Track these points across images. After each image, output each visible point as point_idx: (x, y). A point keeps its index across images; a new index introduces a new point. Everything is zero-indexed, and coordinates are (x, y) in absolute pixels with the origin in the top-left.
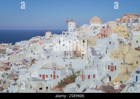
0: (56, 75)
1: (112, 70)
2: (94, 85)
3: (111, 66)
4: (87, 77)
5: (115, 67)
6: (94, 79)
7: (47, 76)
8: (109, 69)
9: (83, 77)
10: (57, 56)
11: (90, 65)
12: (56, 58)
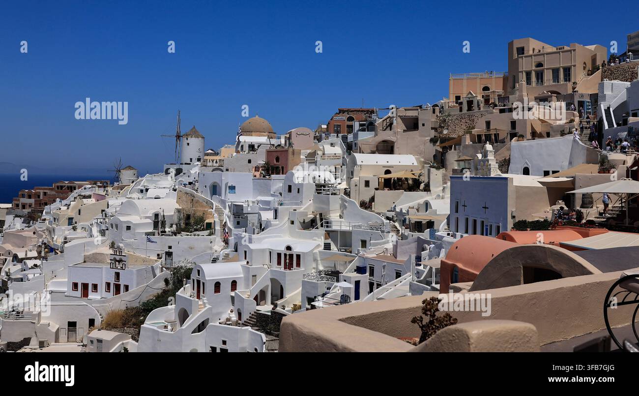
0: (122, 283)
1: (289, 266)
2: (232, 312)
3: (285, 255)
4: (210, 288)
5: (298, 256)
6: (233, 294)
7: (95, 287)
8: (279, 263)
9: (199, 287)
10: (128, 228)
11: (227, 255)
12: (125, 234)
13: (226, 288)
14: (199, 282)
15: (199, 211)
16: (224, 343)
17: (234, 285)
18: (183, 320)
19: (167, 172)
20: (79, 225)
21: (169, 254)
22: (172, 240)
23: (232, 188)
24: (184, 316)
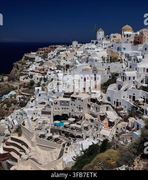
2: (134, 86)
6: (134, 80)
9: (124, 78)
10: (96, 61)
11: (128, 69)
12: (95, 62)
13: (132, 78)
14: (124, 77)
15: (115, 56)
16: (134, 94)
17: (134, 77)
18: (119, 89)
19: (93, 43)
20: (68, 59)
21: (109, 69)
22: (109, 64)
23: (124, 49)
24: (119, 87)
